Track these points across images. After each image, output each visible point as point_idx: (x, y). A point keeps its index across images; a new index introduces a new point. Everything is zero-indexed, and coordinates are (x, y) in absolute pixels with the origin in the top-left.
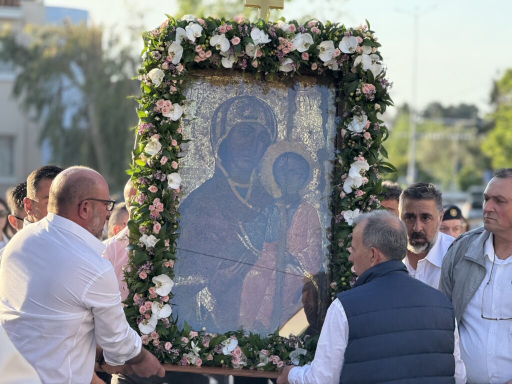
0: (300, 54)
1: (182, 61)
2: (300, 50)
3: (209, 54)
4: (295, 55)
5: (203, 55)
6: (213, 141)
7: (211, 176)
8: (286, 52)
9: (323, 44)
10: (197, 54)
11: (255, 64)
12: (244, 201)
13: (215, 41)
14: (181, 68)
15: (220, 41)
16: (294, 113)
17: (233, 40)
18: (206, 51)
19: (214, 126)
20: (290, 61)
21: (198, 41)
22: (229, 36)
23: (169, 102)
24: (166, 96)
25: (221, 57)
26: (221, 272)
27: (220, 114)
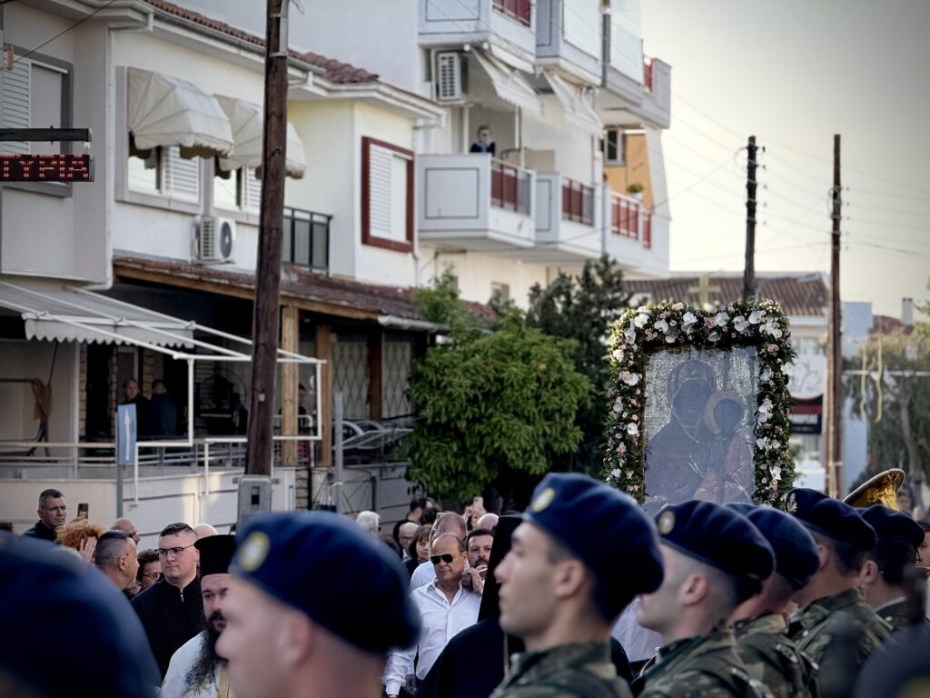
0: (721, 328)
1: (636, 342)
2: (721, 325)
3: (655, 335)
4: (718, 329)
5: (650, 336)
6: (669, 396)
7: (668, 422)
8: (710, 327)
9: (735, 320)
10: (647, 335)
11: (690, 338)
12: (693, 438)
13: (657, 325)
14: (635, 347)
15: (661, 325)
16: (729, 369)
17: (671, 324)
18: (653, 333)
19: (669, 386)
20: (715, 333)
21: (646, 326)
22: (668, 320)
23: (628, 372)
24: (625, 368)
25: (665, 336)
26: (677, 491)
27: (673, 376)
